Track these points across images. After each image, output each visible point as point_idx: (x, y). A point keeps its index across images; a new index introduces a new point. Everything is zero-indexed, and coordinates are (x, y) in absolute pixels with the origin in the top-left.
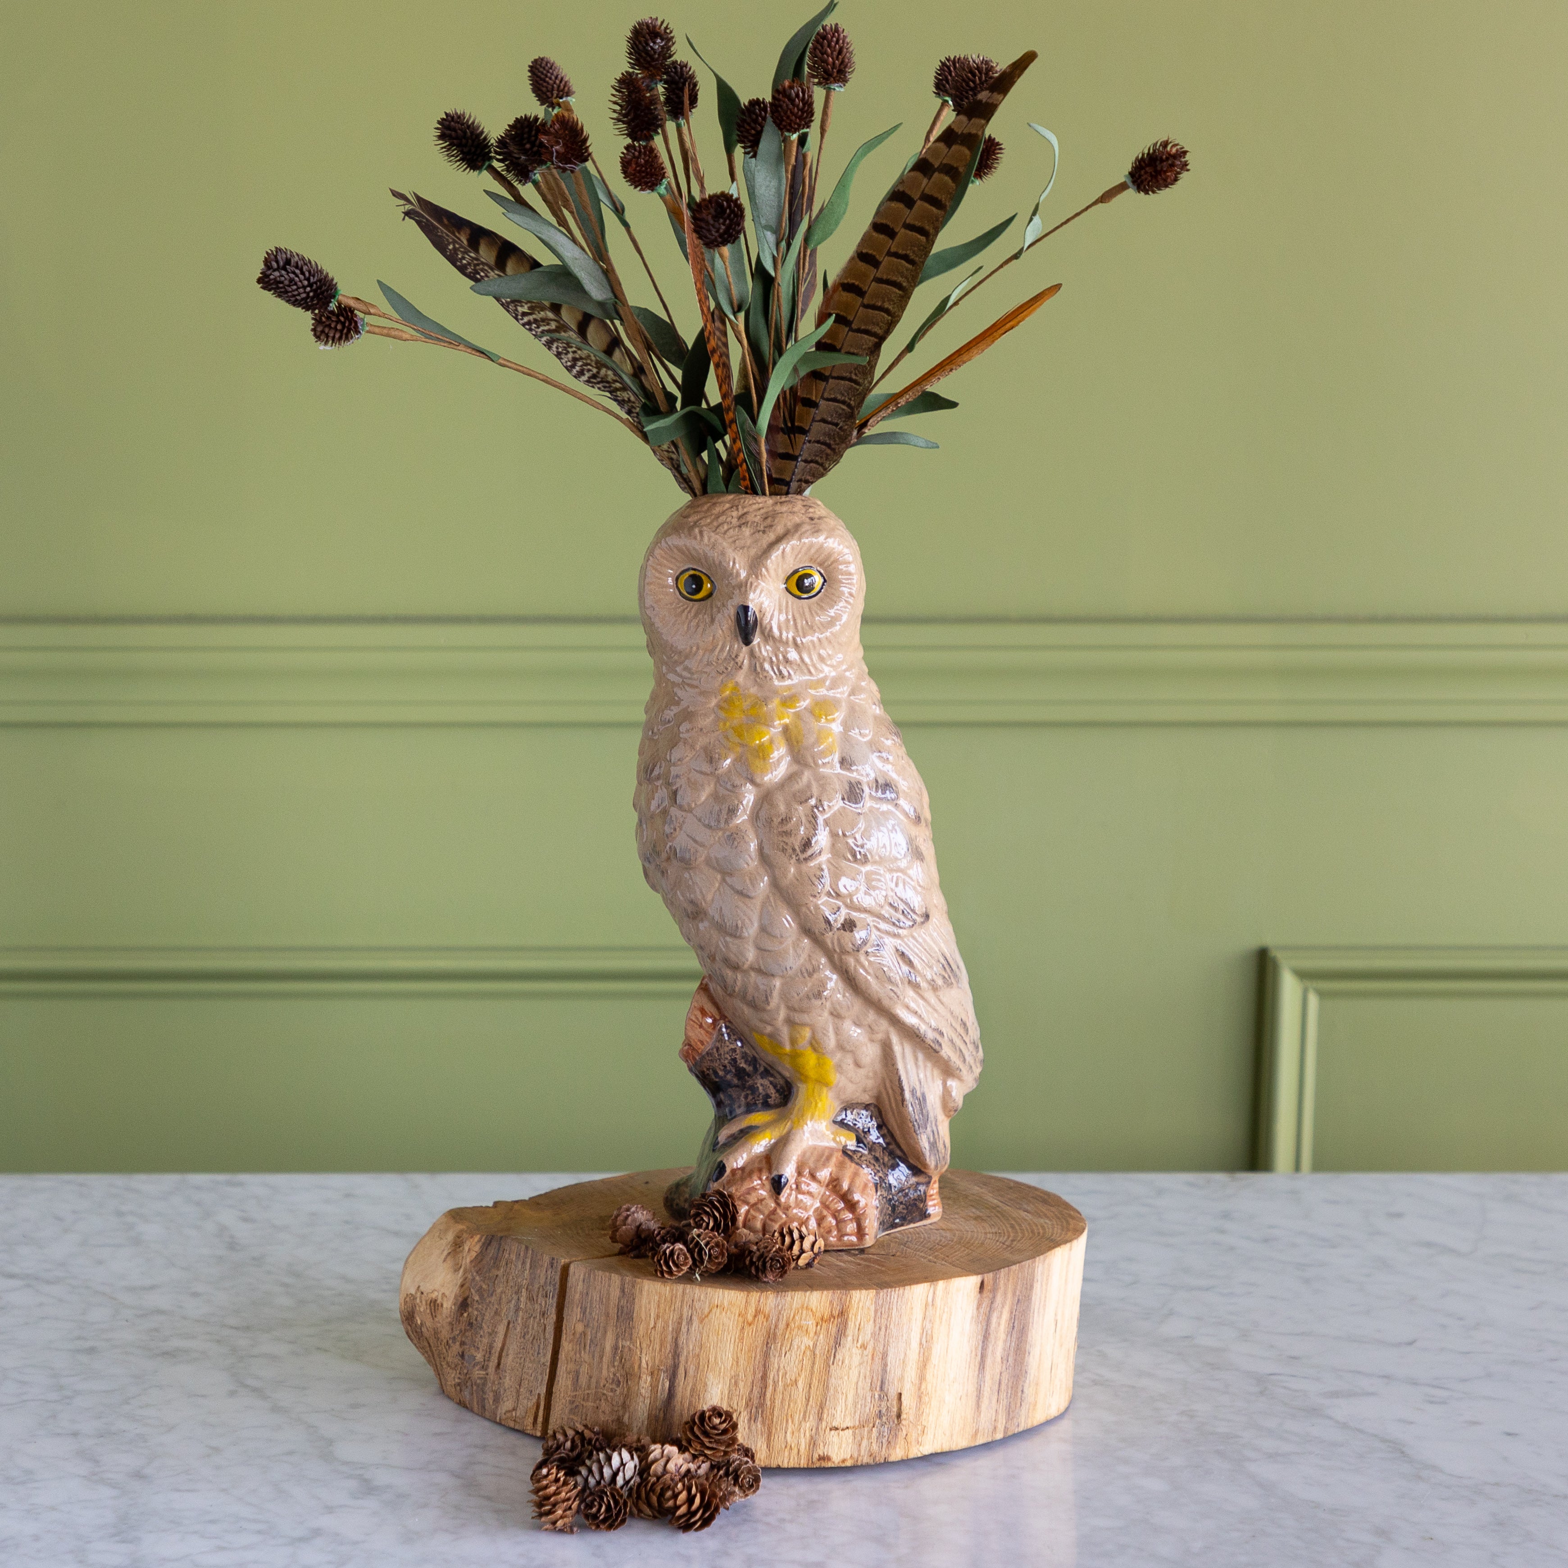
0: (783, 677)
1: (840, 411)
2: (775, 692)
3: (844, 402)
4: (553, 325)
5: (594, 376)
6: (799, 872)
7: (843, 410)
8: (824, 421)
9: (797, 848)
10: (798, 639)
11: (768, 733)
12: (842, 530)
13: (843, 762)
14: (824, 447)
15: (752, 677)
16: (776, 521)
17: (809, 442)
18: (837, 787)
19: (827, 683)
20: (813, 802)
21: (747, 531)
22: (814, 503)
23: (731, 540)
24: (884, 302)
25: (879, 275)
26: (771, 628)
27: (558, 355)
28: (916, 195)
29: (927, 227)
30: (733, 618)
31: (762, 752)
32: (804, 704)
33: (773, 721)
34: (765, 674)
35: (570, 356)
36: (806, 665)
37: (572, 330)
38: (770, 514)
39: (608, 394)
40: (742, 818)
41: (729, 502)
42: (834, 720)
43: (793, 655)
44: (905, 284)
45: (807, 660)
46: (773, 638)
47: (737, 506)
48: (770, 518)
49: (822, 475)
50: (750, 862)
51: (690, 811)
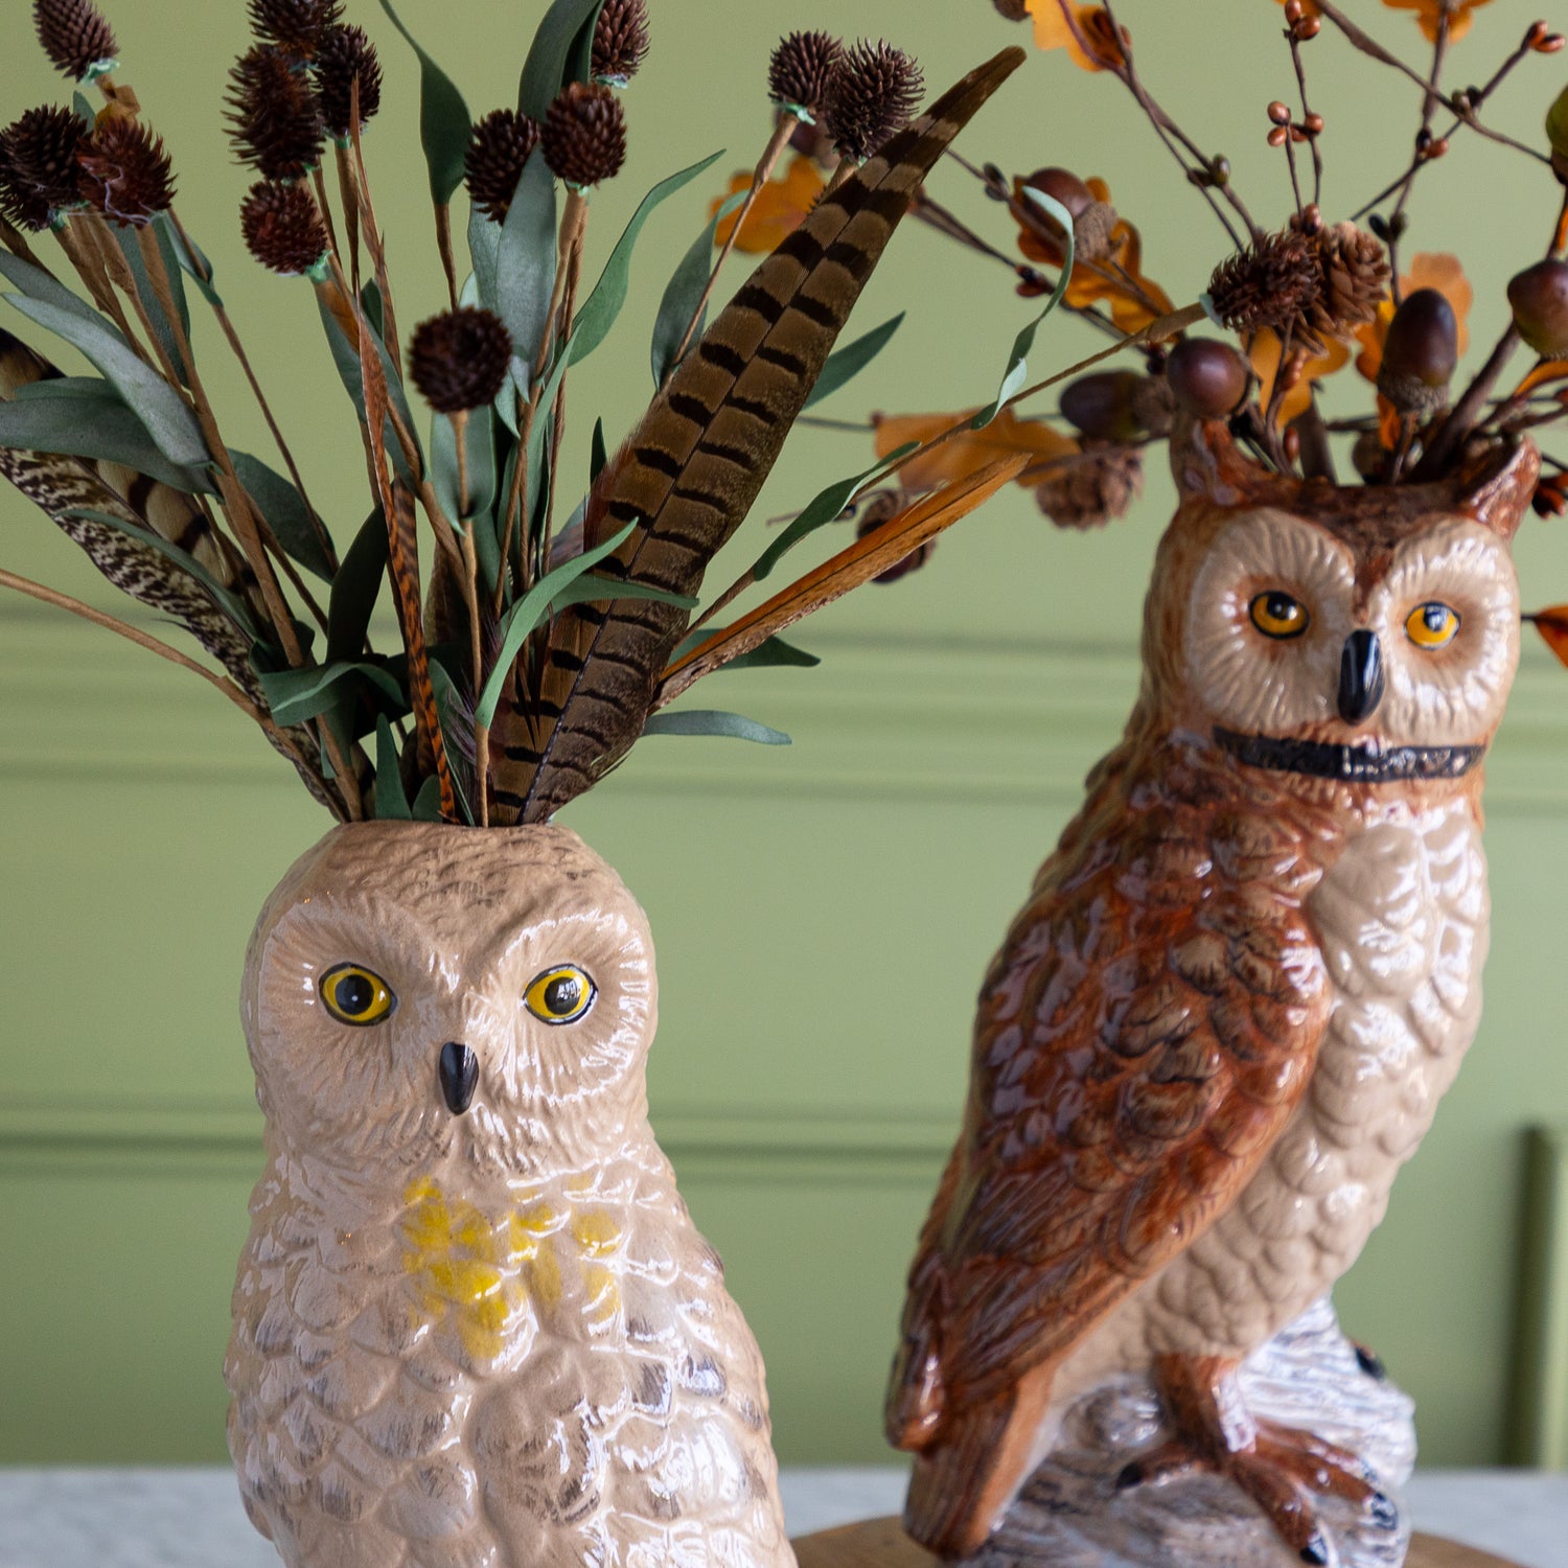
0: (521, 1172)
1: (624, 678)
2: (508, 1198)
3: (630, 662)
4: (82, 488)
5: (158, 586)
6: (558, 1541)
7: (629, 675)
8: (593, 693)
9: (554, 1498)
10: (551, 1100)
11: (497, 1279)
12: (626, 898)
13: (632, 1326)
14: (589, 740)
15: (465, 1171)
16: (510, 881)
17: (564, 729)
18: (624, 1378)
19: (599, 1179)
20: (583, 1409)
21: (457, 901)
22: (573, 842)
23: (429, 918)
24: (714, 486)
25: (708, 439)
26: (503, 1084)
27: (88, 545)
28: (785, 300)
29: (801, 357)
30: (433, 1065)
31: (486, 1317)
32: (562, 1220)
33: (505, 1256)
34: (489, 1166)
35: (113, 546)
36: (563, 1148)
37: (118, 498)
38: (498, 866)
39: (182, 620)
40: (450, 1442)
41: (419, 840)
42: (613, 1249)
43: (538, 1128)
44: (754, 457)
45: (565, 1138)
46: (507, 1101)
47: (435, 850)
48: (497, 873)
49: (584, 789)
50: (465, 1522)
51: (351, 1421)
